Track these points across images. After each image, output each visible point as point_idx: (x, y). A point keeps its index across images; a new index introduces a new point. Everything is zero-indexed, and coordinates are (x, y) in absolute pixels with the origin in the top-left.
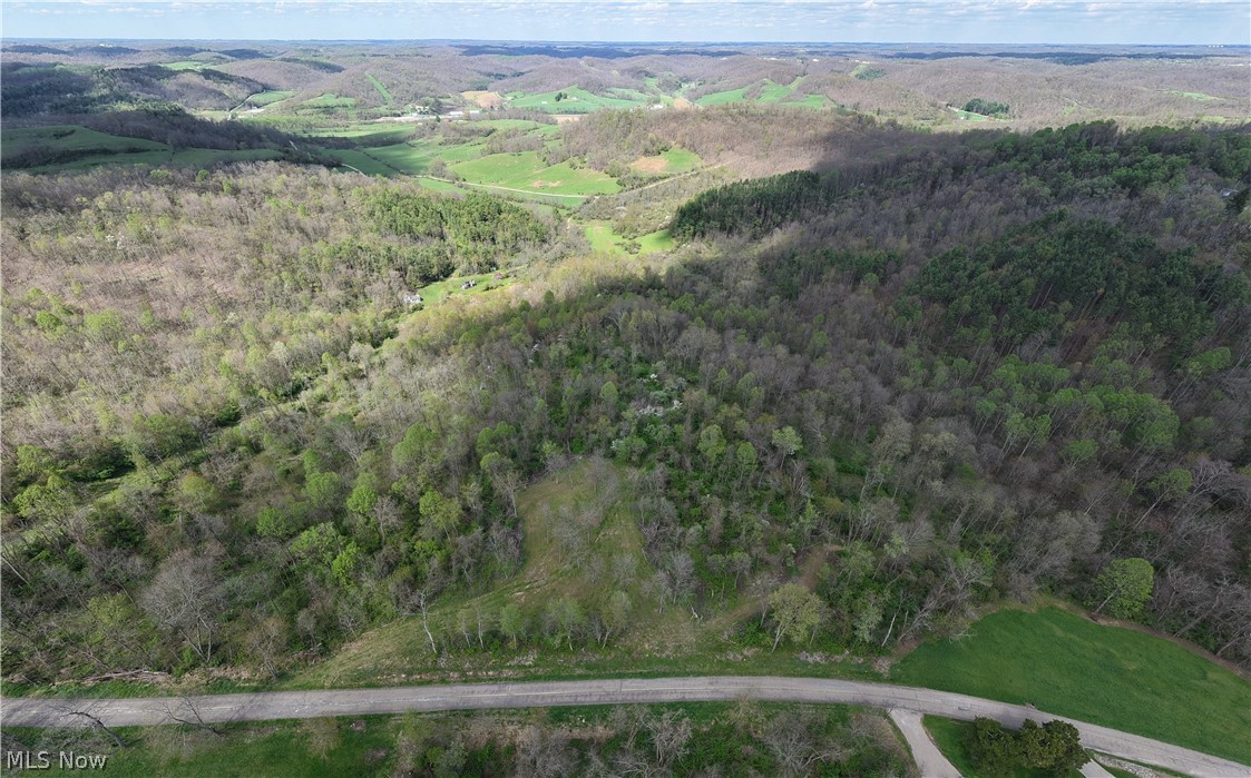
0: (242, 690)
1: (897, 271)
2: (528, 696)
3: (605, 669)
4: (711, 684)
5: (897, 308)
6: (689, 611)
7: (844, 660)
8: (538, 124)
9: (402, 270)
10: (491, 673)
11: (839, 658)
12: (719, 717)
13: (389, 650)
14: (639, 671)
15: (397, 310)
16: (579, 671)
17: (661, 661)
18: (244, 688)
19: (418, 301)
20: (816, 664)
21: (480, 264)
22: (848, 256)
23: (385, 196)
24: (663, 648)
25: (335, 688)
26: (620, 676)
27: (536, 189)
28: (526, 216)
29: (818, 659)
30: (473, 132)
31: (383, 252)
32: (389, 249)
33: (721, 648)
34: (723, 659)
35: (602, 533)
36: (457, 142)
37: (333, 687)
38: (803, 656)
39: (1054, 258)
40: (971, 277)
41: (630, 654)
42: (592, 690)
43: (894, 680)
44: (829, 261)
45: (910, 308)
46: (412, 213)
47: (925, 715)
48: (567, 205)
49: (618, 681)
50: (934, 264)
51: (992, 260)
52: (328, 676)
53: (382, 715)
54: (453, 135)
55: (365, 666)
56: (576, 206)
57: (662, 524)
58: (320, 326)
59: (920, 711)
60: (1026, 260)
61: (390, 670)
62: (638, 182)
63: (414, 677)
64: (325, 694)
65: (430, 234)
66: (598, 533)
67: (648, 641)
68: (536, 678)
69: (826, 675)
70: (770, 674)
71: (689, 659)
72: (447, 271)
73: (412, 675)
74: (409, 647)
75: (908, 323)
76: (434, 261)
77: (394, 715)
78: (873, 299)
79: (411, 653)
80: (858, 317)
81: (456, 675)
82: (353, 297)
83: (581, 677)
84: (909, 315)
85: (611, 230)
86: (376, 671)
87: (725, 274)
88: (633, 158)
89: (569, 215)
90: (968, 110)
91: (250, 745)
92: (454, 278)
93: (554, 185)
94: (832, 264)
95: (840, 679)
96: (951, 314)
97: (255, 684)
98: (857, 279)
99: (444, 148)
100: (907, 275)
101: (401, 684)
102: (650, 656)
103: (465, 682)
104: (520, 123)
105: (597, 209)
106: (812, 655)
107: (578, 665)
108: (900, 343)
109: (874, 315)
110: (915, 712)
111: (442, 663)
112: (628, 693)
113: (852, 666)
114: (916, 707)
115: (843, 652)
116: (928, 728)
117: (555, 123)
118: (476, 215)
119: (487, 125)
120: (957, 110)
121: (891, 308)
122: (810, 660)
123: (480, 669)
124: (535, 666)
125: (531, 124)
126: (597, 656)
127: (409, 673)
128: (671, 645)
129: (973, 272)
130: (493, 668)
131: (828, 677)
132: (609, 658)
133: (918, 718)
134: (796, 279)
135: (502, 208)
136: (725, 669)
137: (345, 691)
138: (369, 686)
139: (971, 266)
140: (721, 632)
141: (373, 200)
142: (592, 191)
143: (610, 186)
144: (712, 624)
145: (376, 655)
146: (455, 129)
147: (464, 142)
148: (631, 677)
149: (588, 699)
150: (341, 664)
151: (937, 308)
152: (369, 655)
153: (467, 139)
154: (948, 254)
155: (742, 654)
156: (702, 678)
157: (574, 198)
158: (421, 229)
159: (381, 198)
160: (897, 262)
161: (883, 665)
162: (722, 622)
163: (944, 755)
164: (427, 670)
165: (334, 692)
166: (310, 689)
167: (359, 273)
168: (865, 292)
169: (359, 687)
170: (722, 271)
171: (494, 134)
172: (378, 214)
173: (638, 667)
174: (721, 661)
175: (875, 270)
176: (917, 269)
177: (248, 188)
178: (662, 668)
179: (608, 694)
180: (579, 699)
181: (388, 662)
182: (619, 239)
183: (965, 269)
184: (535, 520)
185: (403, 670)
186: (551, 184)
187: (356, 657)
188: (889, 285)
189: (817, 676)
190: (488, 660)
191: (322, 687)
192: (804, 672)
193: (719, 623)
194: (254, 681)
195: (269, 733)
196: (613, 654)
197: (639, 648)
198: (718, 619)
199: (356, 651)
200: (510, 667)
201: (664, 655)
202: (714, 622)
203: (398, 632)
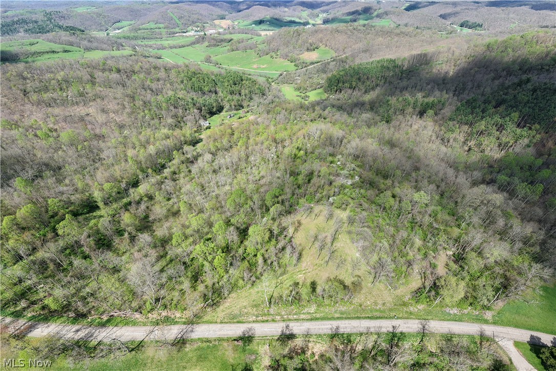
0: (178, 323)
1: (443, 109)
2: (315, 329)
3: (349, 314)
4: (405, 323)
5: (445, 128)
6: (386, 285)
7: (469, 313)
8: (253, 36)
9: (200, 109)
10: (295, 316)
11: (466, 311)
13: (244, 304)
14: (367, 316)
15: (199, 130)
16: (337, 315)
17: (377, 311)
19: (208, 125)
20: (455, 315)
21: (235, 106)
23: (188, 73)
24: (376, 304)
25: (222, 323)
26: (358, 318)
27: (255, 69)
28: (254, 82)
29: (456, 312)
30: (222, 41)
31: (190, 100)
32: (193, 99)
33: (404, 304)
34: (408, 311)
35: (334, 245)
36: (215, 45)
37: (221, 323)
38: (448, 310)
39: (528, 102)
40: (482, 112)
41: (361, 307)
42: (346, 325)
43: (495, 323)
45: (453, 128)
46: (202, 81)
47: (515, 341)
48: (271, 77)
49: (358, 321)
50: (463, 105)
51: (494, 103)
52: (218, 317)
53: (248, 337)
54: (213, 42)
55: (235, 312)
56: (275, 77)
58: (168, 137)
59: (513, 339)
60: (513, 103)
61: (247, 315)
62: (305, 65)
63: (259, 318)
64: (219, 326)
65: (210, 91)
67: (369, 300)
68: (317, 319)
70: (432, 319)
71: (391, 310)
72: (220, 109)
73: (258, 317)
74: (254, 302)
76: (214, 105)
77: (254, 337)
78: (432, 123)
79: (256, 306)
80: (426, 132)
81: (279, 318)
82: (179, 123)
83: (339, 319)
84: (452, 131)
85: (293, 89)
86: (241, 315)
88: (301, 52)
89: (273, 82)
90: (461, 26)
91: (189, 351)
92: (223, 113)
93: (263, 67)
94: (410, 105)
95: (468, 322)
96: (474, 131)
97: (184, 320)
98: (422, 113)
99: (209, 48)
100: (450, 111)
101: (254, 322)
102: (371, 308)
103: (284, 321)
104: (244, 36)
105: (286, 79)
106: (452, 310)
107: (336, 312)
110: (510, 340)
111: (272, 311)
112: (365, 328)
113: (473, 316)
114: (509, 337)
115: (468, 308)
116: (518, 349)
117: (260, 36)
118: (231, 81)
119: (228, 37)
120: (456, 27)
121: (442, 128)
122: (451, 312)
123: (290, 314)
124: (316, 313)
125: (249, 36)
126: (345, 308)
127: (257, 316)
128: (380, 302)
129: (484, 109)
130: (295, 314)
131: (461, 321)
132: (350, 308)
133: (512, 343)
135: (243, 78)
136: (410, 316)
137: (228, 325)
138: (238, 322)
139: (482, 106)
140: (404, 297)
141: (182, 75)
142: (283, 70)
143: (291, 67)
145: (238, 307)
146: (213, 39)
147: (218, 46)
148: (364, 319)
149: (345, 330)
150: (223, 311)
151: (467, 128)
152: (235, 307)
153: (220, 44)
154: (469, 100)
155: (417, 308)
157: (274, 73)
158: (206, 89)
159: (186, 74)
160: (443, 104)
161: (489, 315)
163: (529, 363)
164: (265, 315)
165: (223, 325)
166: (211, 323)
167: (180, 111)
168: (428, 120)
169: (234, 323)
171: (232, 41)
172: (185, 82)
173: (366, 314)
175: (432, 108)
176: (454, 108)
177: (124, 70)
178: (377, 314)
179: (355, 327)
181: (246, 311)
182: (298, 93)
183: (479, 108)
185: (254, 315)
186: (262, 66)
187: (229, 307)
188: (439, 116)
189: (456, 321)
190: (293, 310)
191: (216, 322)
192: (449, 318)
193: (402, 291)
194: (183, 318)
195: (195, 346)
196: (352, 307)
197: (365, 304)
198: (401, 289)
199: (229, 304)
200: (303, 313)
201: (378, 308)
202: (399, 291)
203: (247, 295)
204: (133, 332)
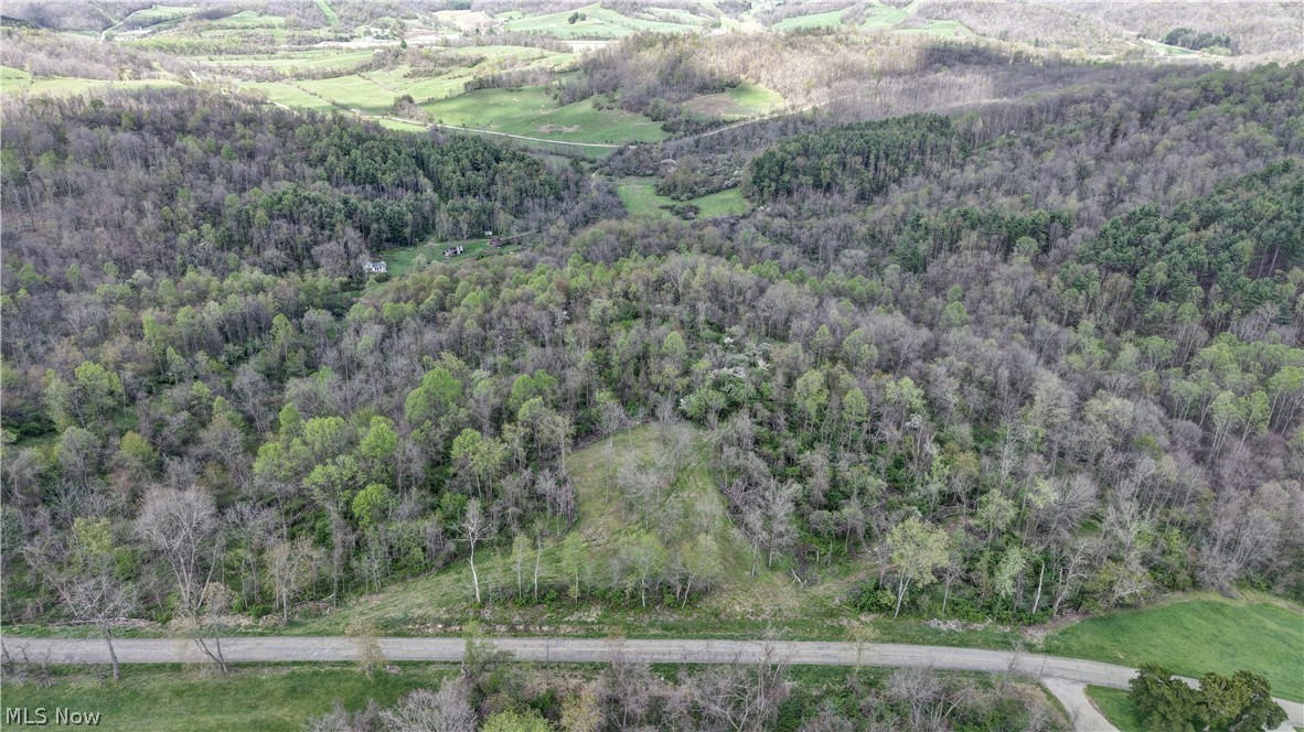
0: (246, 634)
1: (1065, 236)
2: (593, 652)
3: (686, 630)
4: (821, 648)
5: (1063, 279)
6: (789, 574)
7: (987, 628)
8: (546, 52)
9: (364, 230)
10: (545, 628)
11: (979, 627)
12: (831, 681)
13: (420, 601)
14: (729, 633)
15: (356, 282)
16: (654, 632)
18: (247, 633)
19: (383, 270)
20: (951, 632)
21: (471, 226)
22: (996, 218)
23: (341, 138)
24: (756, 610)
26: (706, 637)
27: (544, 135)
28: (534, 167)
29: (954, 627)
30: (451, 62)
31: (339, 205)
32: (346, 202)
33: (831, 614)
34: (835, 624)
35: (674, 495)
36: (429, 74)
38: (934, 623)
39: (1278, 217)
40: (1165, 241)
41: (717, 616)
42: (671, 649)
43: (1049, 651)
44: (968, 222)
45: (1083, 279)
46: (378, 159)
47: (1089, 686)
48: (590, 156)
49: (704, 642)
50: (1115, 226)
51: (1195, 219)
52: (347, 624)
53: (420, 662)
54: (423, 65)
55: (393, 615)
56: (603, 157)
57: (750, 485)
58: (259, 288)
59: (1084, 682)
60: (1240, 218)
61: (423, 621)
62: (694, 127)
63: (453, 628)
64: (347, 641)
65: (401, 185)
66: (669, 495)
67: (740, 603)
68: (601, 635)
69: (965, 643)
70: (893, 641)
72: (424, 229)
73: (450, 625)
74: (444, 597)
75: (1081, 297)
76: (409, 217)
77: (433, 663)
78: (1031, 269)
79: (447, 603)
80: (1010, 290)
81: (503, 629)
82: (299, 258)
83: (656, 637)
84: (1081, 287)
85: (653, 190)
86: (406, 620)
87: (821, 243)
88: (683, 96)
89: (593, 170)
90: (1170, 43)
91: (266, 681)
92: (432, 243)
93: (570, 130)
94: (973, 227)
95: (982, 648)
96: (1140, 284)
97: (260, 630)
98: (1008, 246)
99: (411, 81)
100: (1079, 238)
101: (437, 635)
102: (743, 618)
103: (515, 636)
104: (520, 51)
105: (634, 163)
106: (945, 623)
107: (652, 625)
108: (1072, 322)
109: (1033, 290)
110: (1076, 682)
111: (487, 615)
112: (717, 654)
113: (996, 635)
114: (1078, 678)
115: (984, 620)
116: (1093, 697)
117: (570, 51)
118: (465, 162)
119: (473, 52)
120: (1153, 43)
121: (1055, 279)
122: (943, 627)
123: (533, 623)
124: (599, 623)
125: (536, 52)
126: (676, 616)
127: (447, 624)
128: (768, 609)
129: (1170, 234)
130: (549, 623)
131: (966, 646)
132: (690, 619)
133: (1079, 689)
134: (923, 247)
135: (502, 156)
136: (837, 634)
138: (398, 635)
139: (1166, 227)
140: (832, 598)
141: (326, 140)
142: (626, 139)
143: (653, 133)
144: (819, 590)
145: (404, 606)
146: (427, 57)
147: (440, 74)
148: (719, 639)
149: (667, 657)
150: (362, 614)
151: (1123, 280)
152: (396, 606)
153: (444, 70)
154: (1134, 214)
155: (858, 619)
156: (809, 643)
157: (599, 146)
158: (389, 179)
159: (336, 140)
160: (1064, 224)
161: (1037, 636)
162: (832, 587)
163: (1112, 723)
164: (468, 621)
166: (328, 635)
167: (306, 230)
168: (1020, 262)
169: (387, 634)
170: (817, 240)
171: (483, 64)
172: (331, 159)
173: (727, 630)
174: (832, 627)
175: (1033, 234)
176: (1091, 233)
177: (153, 123)
179: (692, 654)
180: (655, 656)
181: (420, 612)
182: (666, 201)
183: (1157, 230)
184: (586, 481)
185: (439, 620)
186: (565, 129)
187: (379, 608)
188: (1053, 252)
189: (953, 645)
190: (541, 614)
191: (343, 634)
192: (936, 640)
193: (828, 589)
194: (258, 627)
195: (285, 672)
196: (695, 615)
197: (728, 610)
198: (826, 585)
199: (379, 603)
200: (568, 622)
201: (760, 619)
202: (821, 588)
203: (428, 586)
204: (129, 647)
